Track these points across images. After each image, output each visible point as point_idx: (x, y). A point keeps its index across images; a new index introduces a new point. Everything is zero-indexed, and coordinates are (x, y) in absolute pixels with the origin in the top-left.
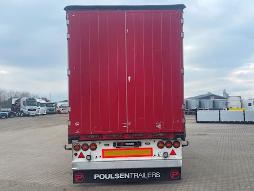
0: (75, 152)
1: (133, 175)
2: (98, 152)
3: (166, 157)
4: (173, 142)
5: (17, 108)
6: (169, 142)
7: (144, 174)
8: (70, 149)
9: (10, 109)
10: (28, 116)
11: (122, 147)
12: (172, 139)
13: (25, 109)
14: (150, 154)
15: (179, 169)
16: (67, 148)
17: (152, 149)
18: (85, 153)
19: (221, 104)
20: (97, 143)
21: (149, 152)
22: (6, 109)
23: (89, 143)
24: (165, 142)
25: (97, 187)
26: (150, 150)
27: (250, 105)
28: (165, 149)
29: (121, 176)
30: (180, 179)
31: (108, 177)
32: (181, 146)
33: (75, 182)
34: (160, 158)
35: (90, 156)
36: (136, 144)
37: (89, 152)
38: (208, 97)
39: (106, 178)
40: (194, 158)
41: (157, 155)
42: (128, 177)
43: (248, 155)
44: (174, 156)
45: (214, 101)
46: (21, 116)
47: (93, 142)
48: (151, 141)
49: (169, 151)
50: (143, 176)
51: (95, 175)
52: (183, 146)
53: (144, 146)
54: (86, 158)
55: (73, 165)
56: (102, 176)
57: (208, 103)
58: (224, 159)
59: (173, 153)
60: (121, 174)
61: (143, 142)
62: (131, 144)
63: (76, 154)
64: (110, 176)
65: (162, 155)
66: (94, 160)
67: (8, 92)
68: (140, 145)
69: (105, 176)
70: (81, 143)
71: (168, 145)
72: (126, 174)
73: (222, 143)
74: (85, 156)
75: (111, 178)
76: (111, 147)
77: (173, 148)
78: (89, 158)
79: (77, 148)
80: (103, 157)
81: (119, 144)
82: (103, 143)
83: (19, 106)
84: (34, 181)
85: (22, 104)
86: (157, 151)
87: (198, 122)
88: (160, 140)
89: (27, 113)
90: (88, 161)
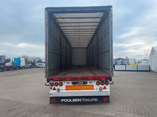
0: (51, 87)
1: (83, 100)
2: (64, 87)
3: (101, 90)
4: (105, 82)
5: (34, 64)
6: (102, 82)
7: (89, 99)
8: (48, 85)
9: (31, 65)
10: (39, 67)
11: (76, 85)
12: (104, 81)
13: (37, 65)
14: (92, 88)
15: (108, 97)
16: (46, 85)
17: (93, 85)
18: (56, 88)
19: (125, 62)
20: (63, 82)
21: (91, 87)
22: (29, 65)
23: (59, 82)
24: (100, 82)
25: (63, 106)
26: (92, 86)
27: (139, 63)
28: (100, 86)
29: (76, 100)
30: (109, 102)
31: (69, 100)
32: (109, 84)
33: (51, 103)
34: (98, 91)
35: (59, 89)
36: (84, 83)
37: (58, 87)
38: (119, 59)
39: (68, 101)
40: (115, 89)
41: (96, 89)
42: (80, 101)
43: (144, 88)
44: (105, 90)
45: (122, 61)
46: (35, 67)
47: (61, 82)
48: (93, 82)
49: (103, 87)
50: (88, 100)
51: (62, 100)
52: (110, 84)
53: (88, 84)
54: (57, 90)
55: (50, 94)
56: (66, 100)
57: (119, 62)
58: (131, 90)
59: (105, 88)
60: (76, 99)
61: (88, 82)
62: (82, 83)
63: (51, 88)
64: (70, 100)
65: (98, 89)
66: (61, 91)
67: (31, 57)
68: (87, 83)
69: (67, 100)
70: (54, 82)
71: (102, 83)
72: (78, 99)
73: (128, 81)
74: (56, 89)
75: (71, 101)
76: (71, 84)
77: (105, 85)
78: (58, 90)
79: (52, 85)
80: (66, 90)
81: (75, 83)
82: (66, 82)
83: (35, 63)
84: (30, 102)
85: (36, 62)
86: (96, 87)
87: (115, 71)
88: (98, 81)
89: (38, 66)
90: (58, 92)
